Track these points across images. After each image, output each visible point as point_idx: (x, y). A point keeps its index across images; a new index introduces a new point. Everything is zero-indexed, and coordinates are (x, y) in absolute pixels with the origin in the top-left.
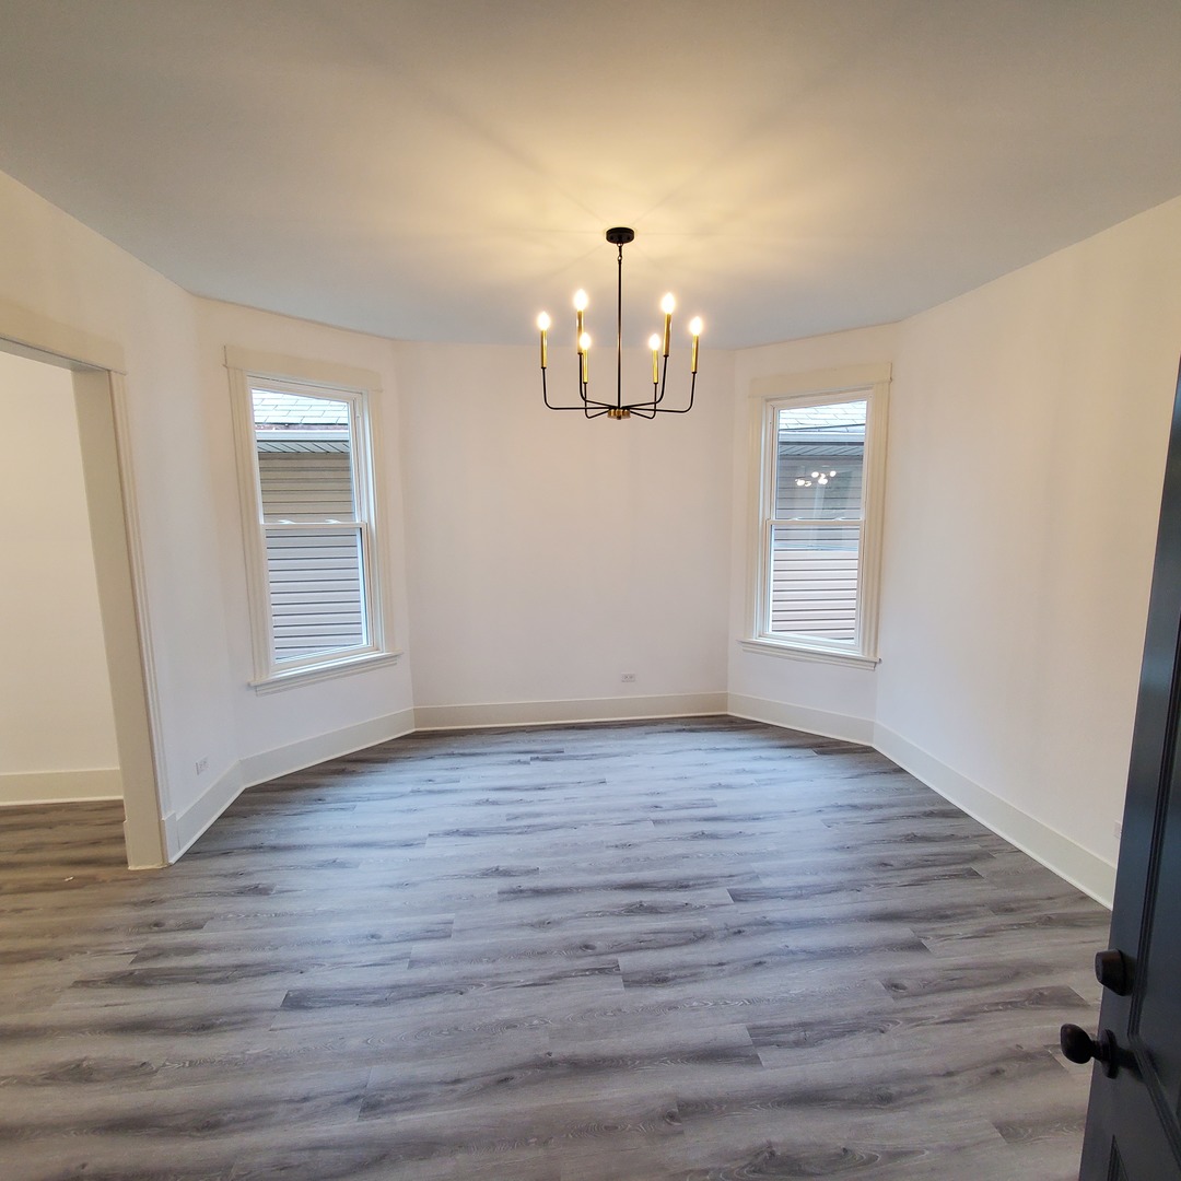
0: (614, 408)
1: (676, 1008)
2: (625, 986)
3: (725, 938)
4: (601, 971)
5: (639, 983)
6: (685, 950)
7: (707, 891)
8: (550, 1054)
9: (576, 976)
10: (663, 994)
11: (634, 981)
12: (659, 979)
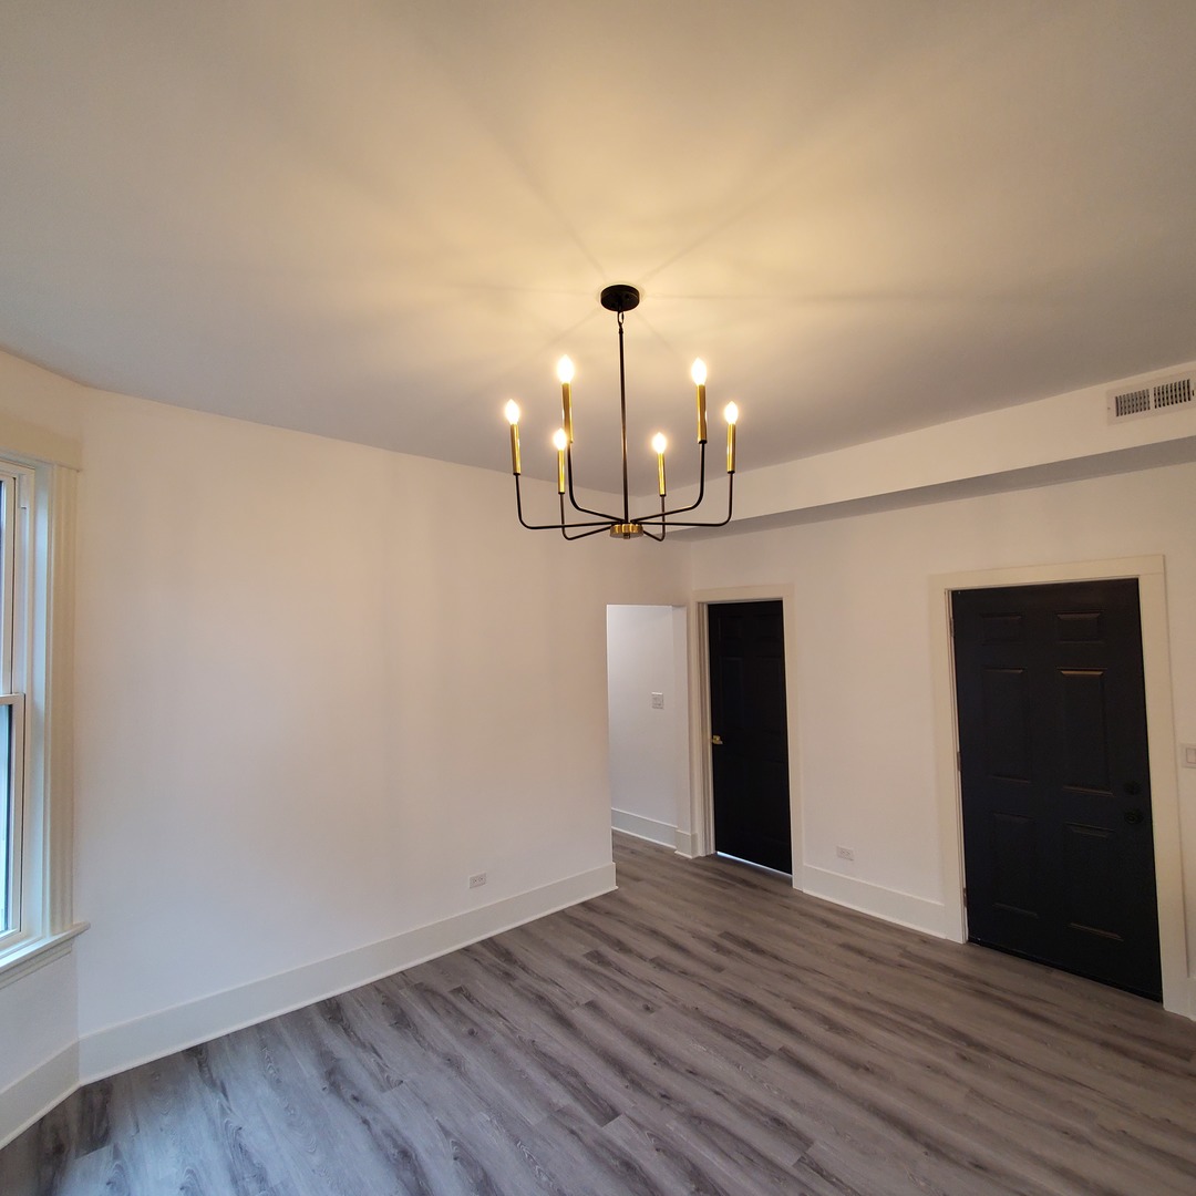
0: (620, 522)
1: (792, 1101)
2: (812, 1143)
3: (680, 1102)
4: (819, 1171)
5: (799, 1135)
6: (726, 1123)
7: (620, 1143)
8: (926, 1154)
9: (849, 1187)
10: (789, 1114)
11: (801, 1140)
12: (778, 1124)
